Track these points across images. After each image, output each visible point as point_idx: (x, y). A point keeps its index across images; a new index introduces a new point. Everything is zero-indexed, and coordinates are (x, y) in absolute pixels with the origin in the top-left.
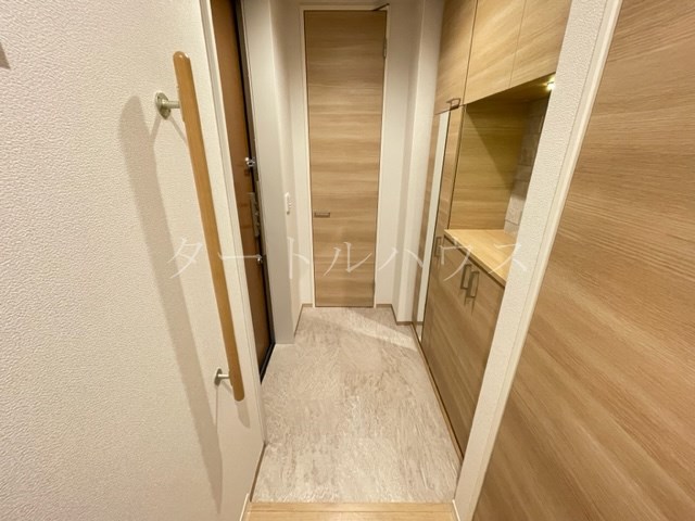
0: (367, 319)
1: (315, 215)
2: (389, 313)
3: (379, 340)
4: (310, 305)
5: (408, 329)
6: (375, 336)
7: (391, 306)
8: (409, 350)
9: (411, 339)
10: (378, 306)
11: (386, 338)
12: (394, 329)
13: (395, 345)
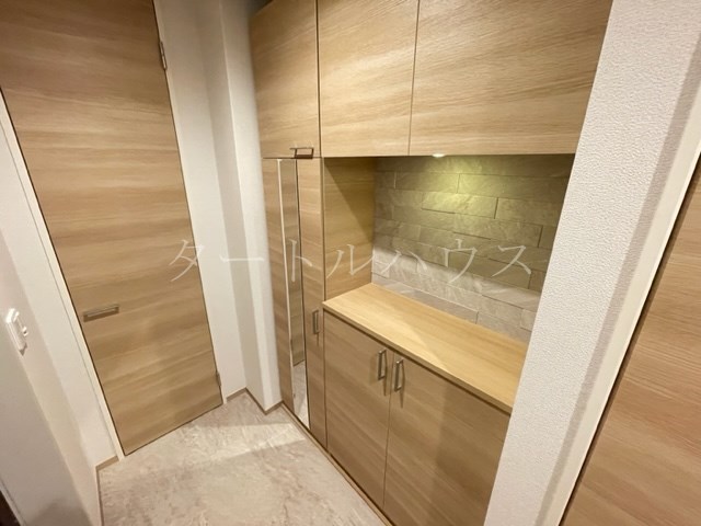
0: (224, 429)
1: (85, 319)
2: (249, 401)
3: (255, 454)
4: (116, 459)
5: (282, 413)
6: (248, 450)
7: (246, 390)
8: (296, 443)
9: (291, 426)
10: (229, 399)
11: (262, 444)
12: (266, 423)
13: (277, 448)
